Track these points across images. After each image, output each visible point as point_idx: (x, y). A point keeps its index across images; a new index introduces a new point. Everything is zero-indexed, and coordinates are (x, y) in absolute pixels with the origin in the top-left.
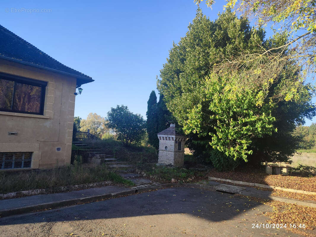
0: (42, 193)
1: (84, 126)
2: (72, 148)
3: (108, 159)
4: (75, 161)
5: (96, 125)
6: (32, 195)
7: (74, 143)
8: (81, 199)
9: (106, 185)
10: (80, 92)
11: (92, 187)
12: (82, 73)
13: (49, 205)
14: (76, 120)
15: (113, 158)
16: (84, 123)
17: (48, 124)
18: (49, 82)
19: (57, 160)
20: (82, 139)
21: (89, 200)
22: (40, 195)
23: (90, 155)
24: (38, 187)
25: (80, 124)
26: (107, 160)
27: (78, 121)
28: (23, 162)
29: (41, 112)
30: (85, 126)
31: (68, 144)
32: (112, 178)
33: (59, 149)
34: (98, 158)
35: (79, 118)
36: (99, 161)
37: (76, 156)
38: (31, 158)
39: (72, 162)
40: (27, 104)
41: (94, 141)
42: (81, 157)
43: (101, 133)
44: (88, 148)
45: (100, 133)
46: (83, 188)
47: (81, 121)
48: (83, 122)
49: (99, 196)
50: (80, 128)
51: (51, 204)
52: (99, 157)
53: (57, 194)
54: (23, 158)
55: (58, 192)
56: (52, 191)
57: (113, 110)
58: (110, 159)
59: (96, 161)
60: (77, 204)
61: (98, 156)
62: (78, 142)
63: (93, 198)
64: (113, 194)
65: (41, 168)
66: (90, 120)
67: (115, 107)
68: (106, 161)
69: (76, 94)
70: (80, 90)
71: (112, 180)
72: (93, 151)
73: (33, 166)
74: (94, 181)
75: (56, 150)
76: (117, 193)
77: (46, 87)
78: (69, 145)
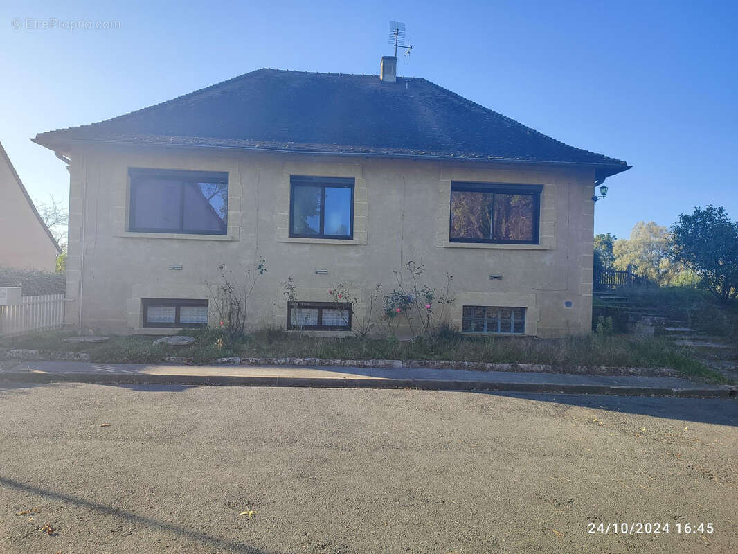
0: (547, 372)
1: (622, 254)
2: (593, 304)
3: (673, 329)
4: (599, 325)
5: (654, 252)
6: (532, 371)
7: (597, 294)
8: (612, 387)
9: (663, 374)
10: (604, 194)
11: (633, 374)
12: (606, 155)
13: (560, 386)
14: (604, 242)
15: (686, 327)
16: (623, 247)
17: (547, 259)
18: (546, 185)
19: (567, 322)
20: (616, 285)
21: (628, 392)
22: (544, 373)
23: (631, 319)
24: (539, 362)
25: (614, 251)
26: (671, 331)
27: (608, 243)
28: (512, 323)
29: (535, 240)
30: (625, 256)
31: (585, 295)
32: (677, 364)
33: (568, 304)
34: (649, 325)
35: (609, 237)
36: (652, 330)
37: (601, 317)
38: (523, 318)
39: (594, 327)
40: (504, 220)
41: (640, 291)
42: (610, 319)
43: (671, 272)
44: (628, 305)
45: (666, 272)
46: (616, 373)
47: (616, 244)
48: (621, 246)
49: (646, 388)
50: (615, 259)
51: (563, 386)
52: (651, 324)
53: (571, 376)
54: (512, 318)
55: (572, 373)
56: (562, 370)
57: (686, 219)
58: (677, 329)
59: (645, 330)
60: (604, 394)
61: (648, 320)
62: (607, 292)
63: (633, 389)
64: (675, 390)
65: (540, 335)
66: (639, 239)
67: (691, 213)
68: (667, 333)
69: (595, 199)
70: (604, 190)
71: (677, 367)
72: (639, 311)
73: (527, 332)
74: (637, 364)
75: (564, 306)
76: (684, 389)
77: (541, 194)
78: (587, 297)
